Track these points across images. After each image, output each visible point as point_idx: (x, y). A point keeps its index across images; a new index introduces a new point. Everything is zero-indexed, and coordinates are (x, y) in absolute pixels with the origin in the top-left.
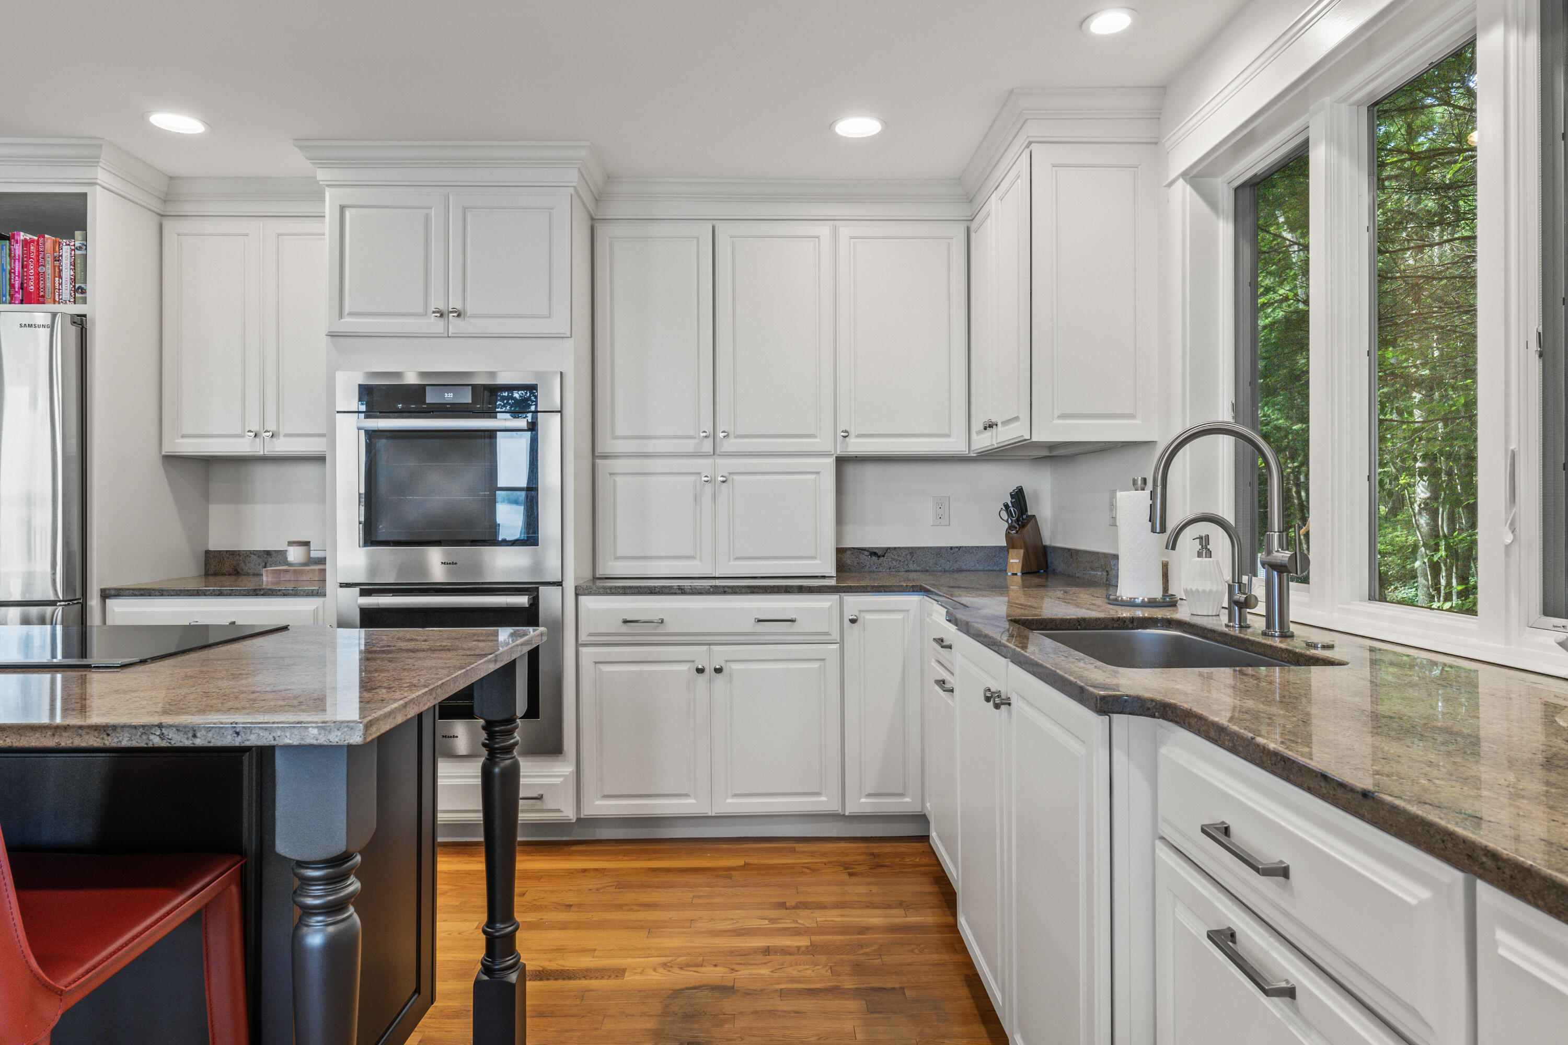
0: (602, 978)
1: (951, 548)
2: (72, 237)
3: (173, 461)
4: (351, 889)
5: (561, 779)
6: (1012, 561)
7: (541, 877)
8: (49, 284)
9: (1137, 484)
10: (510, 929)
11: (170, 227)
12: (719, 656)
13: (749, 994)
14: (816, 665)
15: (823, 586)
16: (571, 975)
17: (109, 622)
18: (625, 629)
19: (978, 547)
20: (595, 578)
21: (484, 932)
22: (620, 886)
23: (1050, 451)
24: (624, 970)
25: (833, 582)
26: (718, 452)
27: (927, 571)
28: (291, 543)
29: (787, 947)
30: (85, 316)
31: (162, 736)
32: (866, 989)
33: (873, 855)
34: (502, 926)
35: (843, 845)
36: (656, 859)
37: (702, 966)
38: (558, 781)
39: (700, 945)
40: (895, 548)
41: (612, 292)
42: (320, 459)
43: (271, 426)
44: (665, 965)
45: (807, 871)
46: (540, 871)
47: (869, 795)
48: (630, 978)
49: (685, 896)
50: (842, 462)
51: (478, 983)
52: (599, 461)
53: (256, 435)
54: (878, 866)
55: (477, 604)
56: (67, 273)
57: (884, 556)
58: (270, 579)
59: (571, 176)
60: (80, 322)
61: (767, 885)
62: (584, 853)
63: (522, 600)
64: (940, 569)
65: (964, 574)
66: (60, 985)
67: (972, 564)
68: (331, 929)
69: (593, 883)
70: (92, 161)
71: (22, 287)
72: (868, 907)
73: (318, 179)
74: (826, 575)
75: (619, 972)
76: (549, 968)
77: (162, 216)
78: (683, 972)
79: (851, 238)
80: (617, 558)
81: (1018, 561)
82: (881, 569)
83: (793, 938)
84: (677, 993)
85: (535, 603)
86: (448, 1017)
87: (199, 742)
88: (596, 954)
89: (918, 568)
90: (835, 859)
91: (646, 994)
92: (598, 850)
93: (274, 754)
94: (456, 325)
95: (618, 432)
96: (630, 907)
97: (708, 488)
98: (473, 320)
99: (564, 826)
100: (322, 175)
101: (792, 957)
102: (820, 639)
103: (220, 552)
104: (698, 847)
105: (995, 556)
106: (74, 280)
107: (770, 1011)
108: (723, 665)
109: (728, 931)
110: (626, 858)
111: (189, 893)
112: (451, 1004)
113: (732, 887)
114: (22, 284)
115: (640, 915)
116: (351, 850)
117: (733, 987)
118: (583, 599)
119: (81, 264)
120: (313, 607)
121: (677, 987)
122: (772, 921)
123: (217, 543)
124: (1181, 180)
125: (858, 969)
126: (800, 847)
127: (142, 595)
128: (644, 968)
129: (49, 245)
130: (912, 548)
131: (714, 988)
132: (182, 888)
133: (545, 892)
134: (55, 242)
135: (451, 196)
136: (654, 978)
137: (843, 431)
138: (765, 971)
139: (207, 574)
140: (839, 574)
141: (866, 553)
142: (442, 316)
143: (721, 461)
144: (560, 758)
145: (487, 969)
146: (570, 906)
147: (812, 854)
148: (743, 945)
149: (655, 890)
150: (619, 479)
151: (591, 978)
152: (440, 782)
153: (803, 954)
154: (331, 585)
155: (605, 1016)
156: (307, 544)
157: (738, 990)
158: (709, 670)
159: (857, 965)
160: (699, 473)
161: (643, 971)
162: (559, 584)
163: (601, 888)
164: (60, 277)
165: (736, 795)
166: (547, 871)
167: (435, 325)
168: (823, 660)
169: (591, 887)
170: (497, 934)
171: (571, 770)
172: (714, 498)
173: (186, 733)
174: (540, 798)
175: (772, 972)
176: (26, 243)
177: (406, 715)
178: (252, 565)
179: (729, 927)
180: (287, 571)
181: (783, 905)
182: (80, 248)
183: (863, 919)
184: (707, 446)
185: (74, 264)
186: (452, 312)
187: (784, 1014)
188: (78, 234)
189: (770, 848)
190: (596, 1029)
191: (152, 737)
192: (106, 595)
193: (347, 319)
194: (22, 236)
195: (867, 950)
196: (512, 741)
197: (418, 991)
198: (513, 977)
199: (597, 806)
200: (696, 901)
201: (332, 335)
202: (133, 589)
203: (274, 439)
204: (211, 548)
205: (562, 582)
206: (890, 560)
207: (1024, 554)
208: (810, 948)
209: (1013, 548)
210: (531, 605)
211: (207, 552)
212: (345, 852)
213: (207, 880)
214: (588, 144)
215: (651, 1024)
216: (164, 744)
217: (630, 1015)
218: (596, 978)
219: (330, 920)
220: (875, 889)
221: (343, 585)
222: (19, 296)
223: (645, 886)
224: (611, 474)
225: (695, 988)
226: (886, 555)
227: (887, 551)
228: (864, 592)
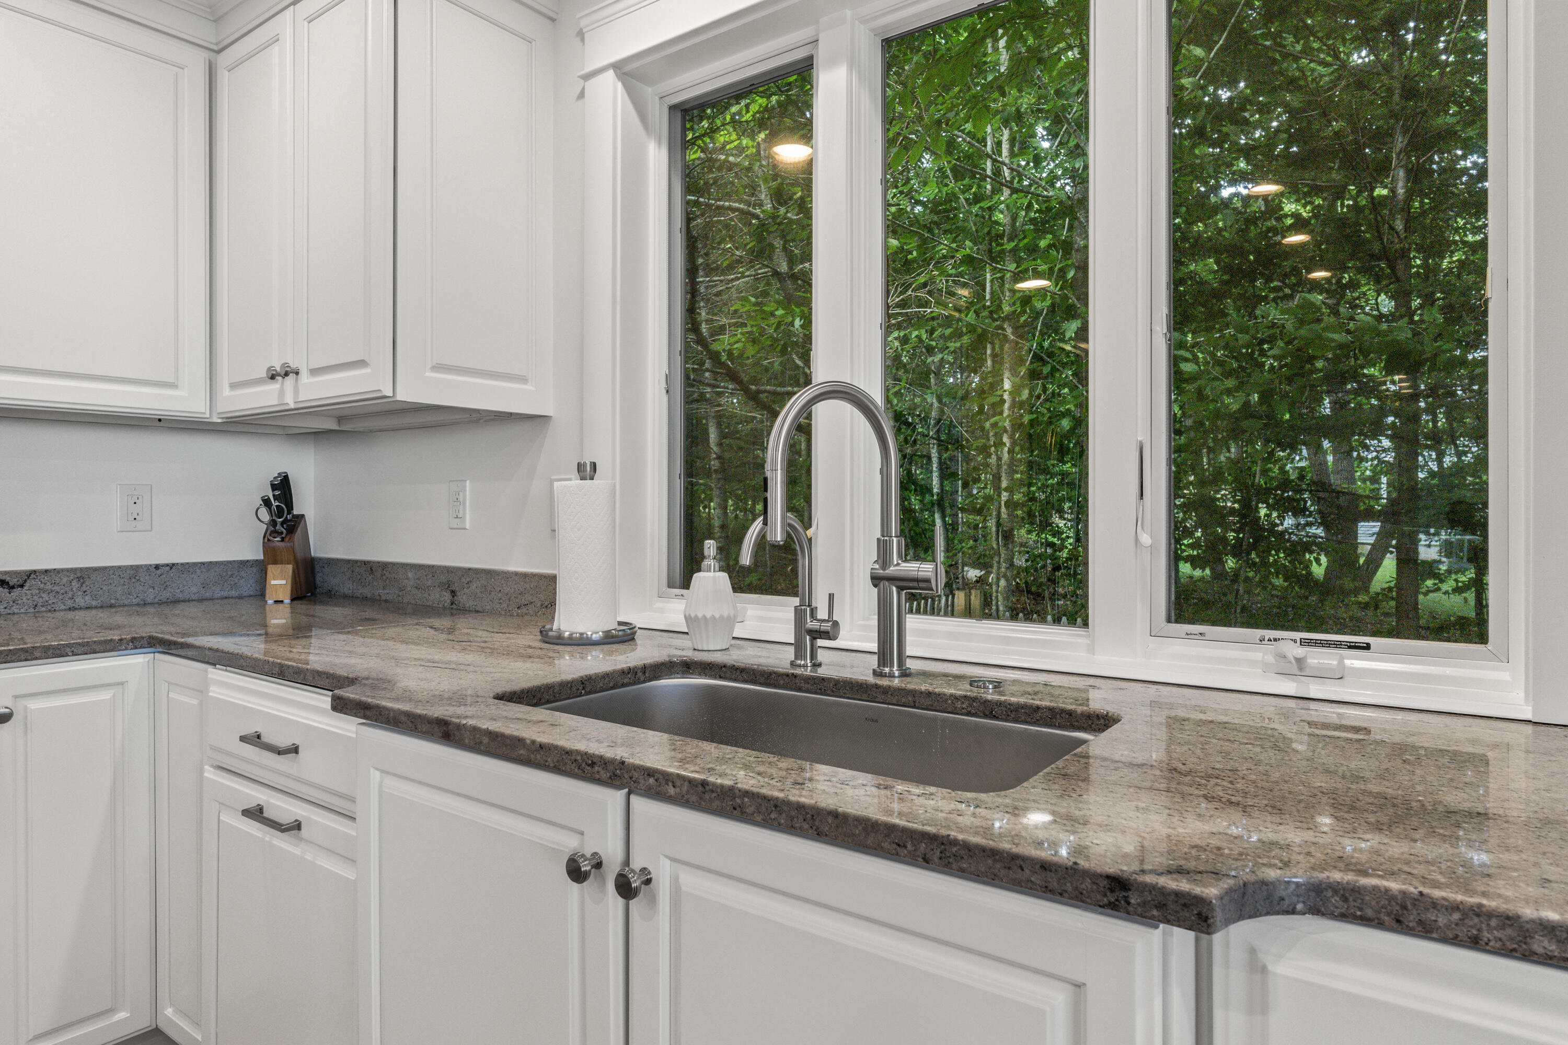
1: (157, 567)
6: (273, 582)
9: (585, 470)
19: (203, 564)
23: (339, 425)
27: (112, 606)
40: (46, 571)
57: (22, 586)
64: (135, 601)
65: (181, 606)
67: (194, 589)
81: (284, 582)
82: (15, 609)
89: (94, 603)
105: (231, 576)
124: (611, 73)
130: (81, 569)
206: (35, 591)
207: (294, 571)
209: (275, 562)
226: (27, 584)
227: (29, 576)
228: (26, 660)
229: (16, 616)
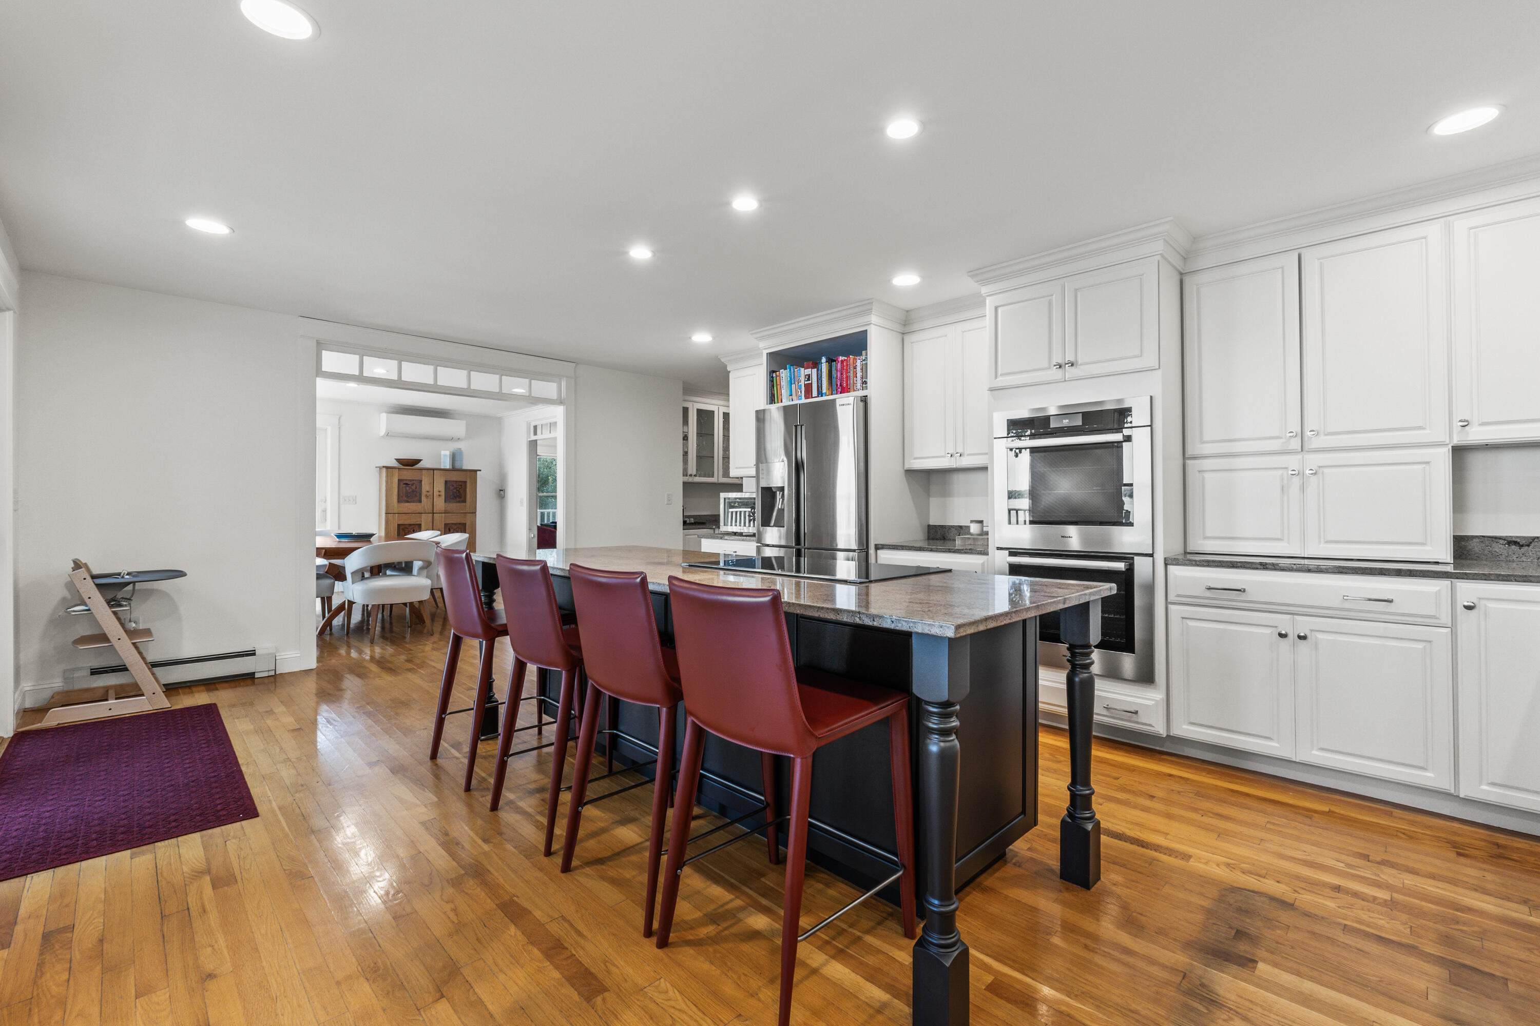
0: (1170, 855)
2: (861, 355)
3: (910, 473)
4: (954, 724)
5: (1153, 703)
7: (1134, 770)
8: (852, 382)
10: (1088, 792)
11: (907, 339)
12: (1303, 625)
13: (1309, 916)
14: (1420, 646)
15: (1428, 571)
16: (1144, 844)
17: (879, 562)
18: (1208, 594)
20: (1186, 553)
21: (1069, 789)
22: (1198, 794)
24: (1190, 857)
25: (1450, 569)
26: (1306, 447)
28: (972, 521)
29: (1361, 892)
30: (867, 396)
31: (860, 618)
32: (1452, 961)
33: (1498, 845)
34: (1082, 788)
35: (1456, 825)
36: (1236, 783)
37: (1264, 877)
38: (1150, 703)
39: (1266, 861)
41: (1199, 330)
42: (985, 469)
43: (960, 451)
44: (1228, 865)
45: (1403, 836)
46: (1134, 766)
47: (1493, 784)
48: (1192, 863)
49: (1261, 819)
50: (1459, 452)
51: (1063, 822)
52: (1188, 462)
53: (951, 456)
54: (1500, 856)
55: (1081, 566)
56: (859, 374)
57: (1528, 546)
58: (960, 543)
59: (1158, 246)
60: (864, 400)
61: (1351, 835)
62: (1172, 762)
63: (1120, 566)
66: (816, 734)
68: (942, 744)
69: (1176, 787)
70: (868, 312)
71: (841, 385)
72: (1476, 890)
73: (982, 293)
74: (1440, 561)
75: (1187, 857)
76: (1128, 834)
77: (903, 334)
78: (1244, 876)
79: (1471, 228)
80: (1205, 538)
82: (1524, 559)
83: (1371, 887)
84: (1235, 890)
85: (1130, 570)
86: (1049, 840)
87: (876, 624)
88: (1168, 837)
90: (1443, 835)
91: (1205, 881)
92: (1185, 764)
93: (911, 636)
94: (1070, 372)
95: (1206, 438)
96: (1204, 813)
97: (1296, 481)
98: (1082, 367)
99: (1155, 738)
100: (984, 290)
101: (1365, 903)
102: (1429, 621)
103: (935, 526)
104: (1282, 784)
106: (862, 378)
107: (1328, 938)
108: (1308, 634)
109: (1299, 859)
110: (1208, 775)
111: (879, 707)
112: (1052, 832)
113: (1310, 826)
114: (841, 383)
115: (1214, 822)
116: (952, 700)
117: (1293, 905)
118: (1170, 568)
119: (865, 369)
120: (981, 562)
121: (1235, 885)
122: (1348, 865)
123: (935, 519)
125: (1447, 940)
126: (1397, 812)
127: (893, 549)
128: (1209, 861)
129: (851, 361)
131: (1273, 899)
132: (876, 704)
133: (1135, 781)
134: (854, 359)
135: (1066, 284)
136: (1217, 871)
137: (1461, 421)
138: (1331, 904)
139: (928, 539)
140: (1458, 561)
141: (1501, 542)
142: (1060, 367)
143: (1309, 457)
144: (1152, 686)
145: (1070, 815)
146: (1153, 797)
147: (1413, 823)
148: (1312, 875)
149: (1230, 806)
150: (1207, 475)
151: (1160, 853)
152: (1041, 682)
153: (1378, 904)
154: (991, 549)
155: (1166, 883)
156: (981, 522)
157: (1297, 909)
158: (1292, 636)
159: (1447, 937)
160: (1287, 468)
161: (1207, 862)
162: (1151, 555)
163: (1182, 792)
164: (856, 377)
165: (1322, 749)
166: (1139, 767)
167: (1056, 374)
168: (1430, 642)
169: (1174, 788)
170: (1077, 793)
171: (1161, 697)
172: (1303, 489)
173: (870, 618)
174: (1136, 713)
175: (1339, 907)
176: (842, 362)
177: (986, 626)
178: (952, 534)
179: (1300, 857)
180: (969, 538)
181: (1366, 857)
182: (864, 360)
183: (1465, 899)
184: (1295, 444)
185: (862, 369)
186: (1068, 364)
187: (1345, 946)
188: (864, 352)
189: (1361, 804)
190: (1158, 889)
191: (856, 618)
192: (878, 547)
193: (1000, 379)
194: (841, 358)
195: (1464, 928)
196: (1088, 661)
197: (1024, 812)
198: (1089, 827)
199: (1183, 729)
200: (1268, 826)
201: (992, 390)
202: (889, 545)
203: (962, 458)
204: (931, 524)
205: (1153, 554)
206: (1537, 549)
208: (1389, 903)
210: (1127, 570)
211: (929, 526)
212: (948, 701)
213: (889, 703)
214: (1171, 218)
215: (1206, 903)
216: (860, 622)
217: (1189, 890)
218: (1165, 854)
219: (942, 738)
220: (1489, 876)
221: (998, 548)
222: (840, 390)
223: (1224, 801)
224: (1199, 471)
225: (1253, 891)
226: (1532, 545)
227: (1534, 539)
228: (1485, 580)
229: (1524, 563)
